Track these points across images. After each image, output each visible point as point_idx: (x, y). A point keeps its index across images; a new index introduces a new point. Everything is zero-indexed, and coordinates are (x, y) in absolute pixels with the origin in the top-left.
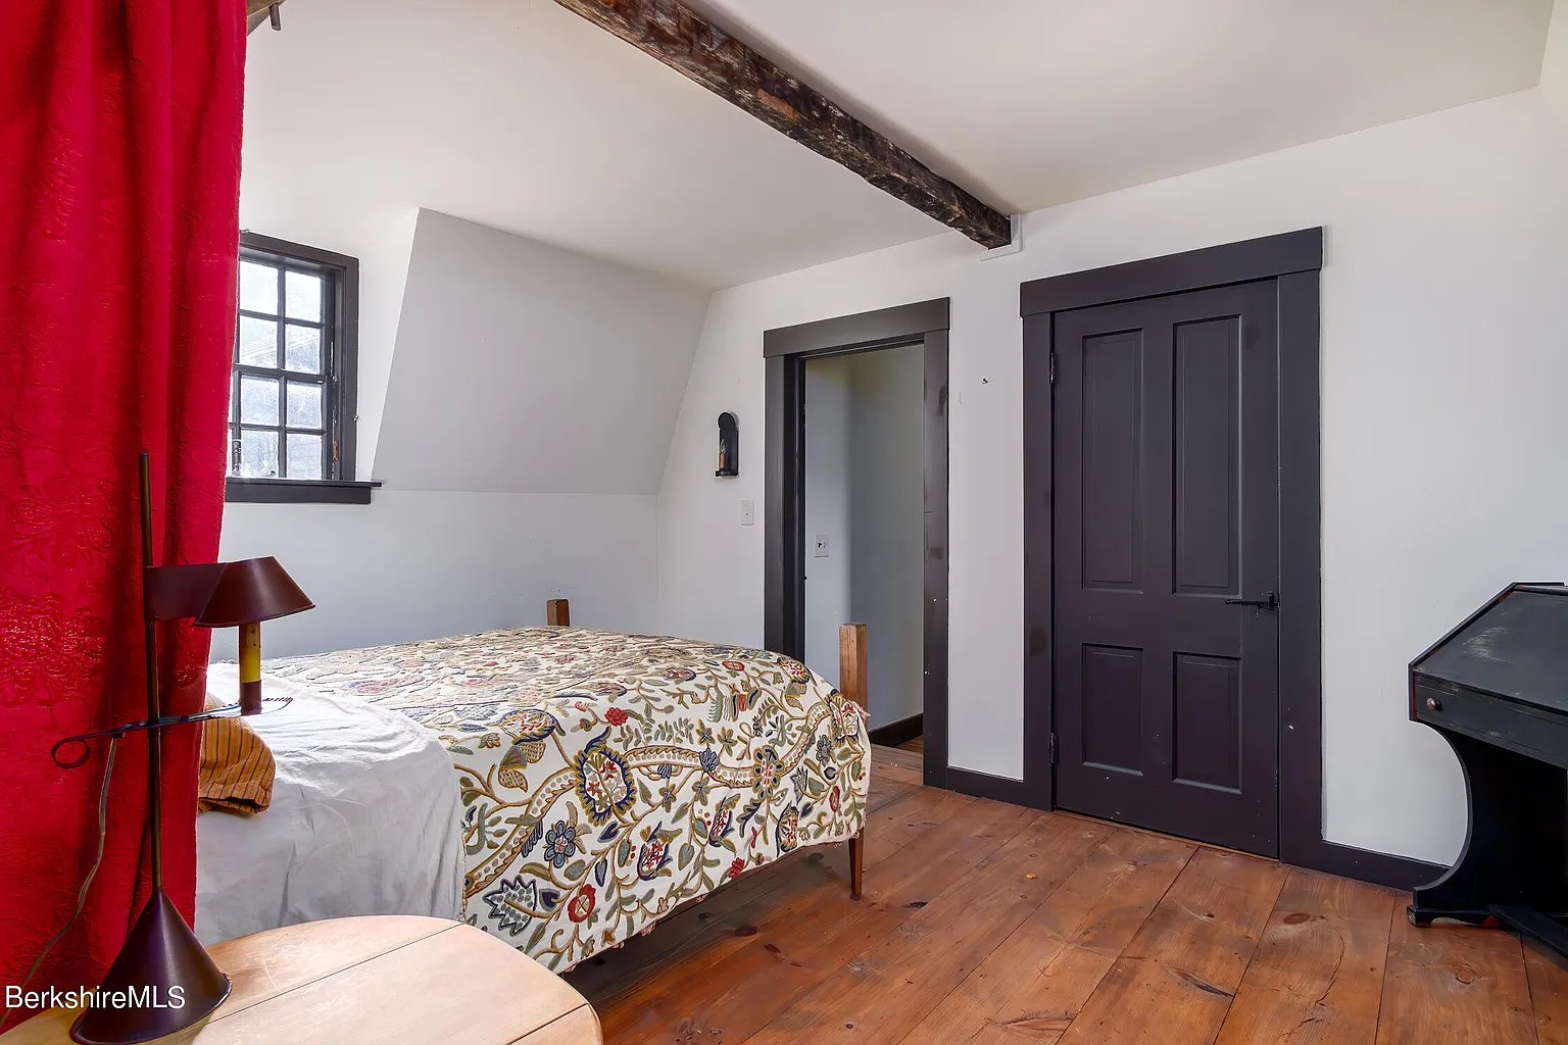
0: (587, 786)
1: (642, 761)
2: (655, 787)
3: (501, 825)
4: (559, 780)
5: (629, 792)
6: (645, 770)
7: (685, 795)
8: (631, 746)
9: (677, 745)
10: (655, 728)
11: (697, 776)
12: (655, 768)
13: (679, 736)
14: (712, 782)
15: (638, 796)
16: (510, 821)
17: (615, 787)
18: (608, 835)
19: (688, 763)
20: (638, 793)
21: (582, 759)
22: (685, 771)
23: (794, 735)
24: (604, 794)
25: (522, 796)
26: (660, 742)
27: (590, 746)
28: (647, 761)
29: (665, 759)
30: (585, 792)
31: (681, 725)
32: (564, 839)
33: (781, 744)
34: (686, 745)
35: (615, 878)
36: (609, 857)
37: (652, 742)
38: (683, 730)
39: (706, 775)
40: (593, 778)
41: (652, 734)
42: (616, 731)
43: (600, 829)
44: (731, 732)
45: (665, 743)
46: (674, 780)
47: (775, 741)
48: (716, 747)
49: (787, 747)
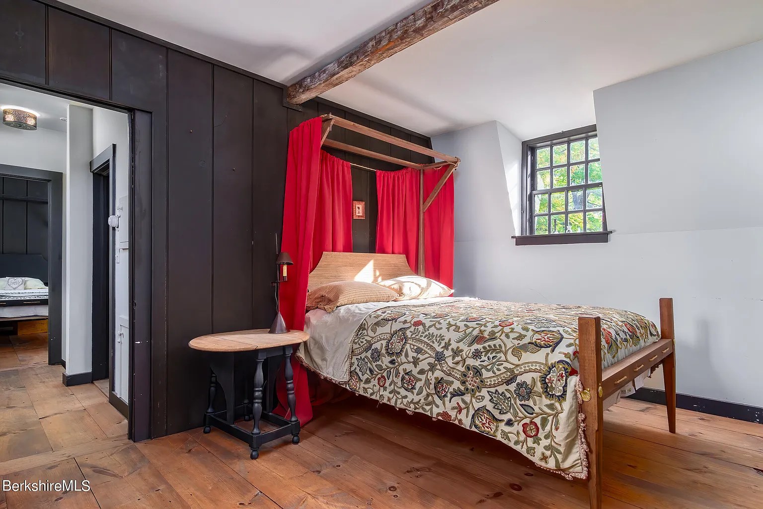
0: (391, 342)
1: (413, 343)
2: (411, 354)
3: (364, 340)
4: (384, 336)
5: (401, 351)
6: (412, 347)
7: (424, 365)
8: (414, 336)
9: (431, 344)
10: (427, 333)
11: (432, 360)
12: (416, 347)
13: (435, 341)
14: (438, 367)
15: (403, 354)
16: (366, 340)
17: (398, 347)
18: (392, 362)
19: (430, 352)
20: (404, 352)
21: (395, 333)
22: (427, 355)
23: (499, 370)
24: (393, 347)
25: (373, 335)
26: (426, 340)
27: (400, 329)
28: (416, 344)
29: (422, 347)
30: (389, 343)
31: (439, 337)
32: (377, 355)
33: (488, 370)
34: (436, 345)
35: (393, 381)
36: (392, 371)
37: (422, 338)
38: (438, 339)
39: (436, 362)
40: (394, 340)
41: (424, 335)
42: (412, 329)
43: (389, 359)
44: (462, 351)
45: (427, 341)
46: (421, 357)
47: (485, 367)
48: (448, 353)
49: (491, 374)
